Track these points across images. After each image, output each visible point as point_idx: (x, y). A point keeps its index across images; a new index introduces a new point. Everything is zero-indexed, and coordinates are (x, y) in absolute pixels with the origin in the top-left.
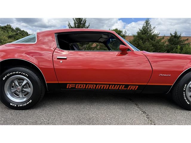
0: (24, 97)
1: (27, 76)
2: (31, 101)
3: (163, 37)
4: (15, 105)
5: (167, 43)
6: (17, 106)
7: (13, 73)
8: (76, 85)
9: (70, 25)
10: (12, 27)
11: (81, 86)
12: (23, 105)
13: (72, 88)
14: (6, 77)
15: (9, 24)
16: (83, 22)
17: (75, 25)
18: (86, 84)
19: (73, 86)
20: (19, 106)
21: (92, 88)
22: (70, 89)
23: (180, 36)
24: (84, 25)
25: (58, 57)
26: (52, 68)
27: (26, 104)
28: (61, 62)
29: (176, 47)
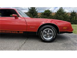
3: (68, 13)
5: (70, 15)
9: (29, 9)
23: (75, 13)
29: (74, 17)
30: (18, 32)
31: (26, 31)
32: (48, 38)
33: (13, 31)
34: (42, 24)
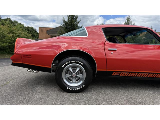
0: (76, 82)
1: (83, 64)
2: (84, 85)
4: (70, 89)
5: (144, 37)
6: (72, 89)
7: (71, 62)
8: (121, 73)
9: (65, 20)
10: (11, 20)
11: (124, 74)
12: (77, 89)
13: (116, 75)
14: (65, 65)
15: (9, 17)
16: (75, 17)
17: (69, 20)
18: (130, 72)
19: (118, 74)
20: (74, 90)
21: (133, 76)
22: (115, 76)
24: (76, 20)
25: (109, 49)
26: (105, 58)
27: (80, 88)
28: (112, 53)
29: (151, 41)
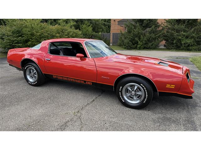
14: (26, 68)
30: (85, 82)
31: (96, 83)
32: (134, 100)
33: (78, 80)
34: (124, 72)
